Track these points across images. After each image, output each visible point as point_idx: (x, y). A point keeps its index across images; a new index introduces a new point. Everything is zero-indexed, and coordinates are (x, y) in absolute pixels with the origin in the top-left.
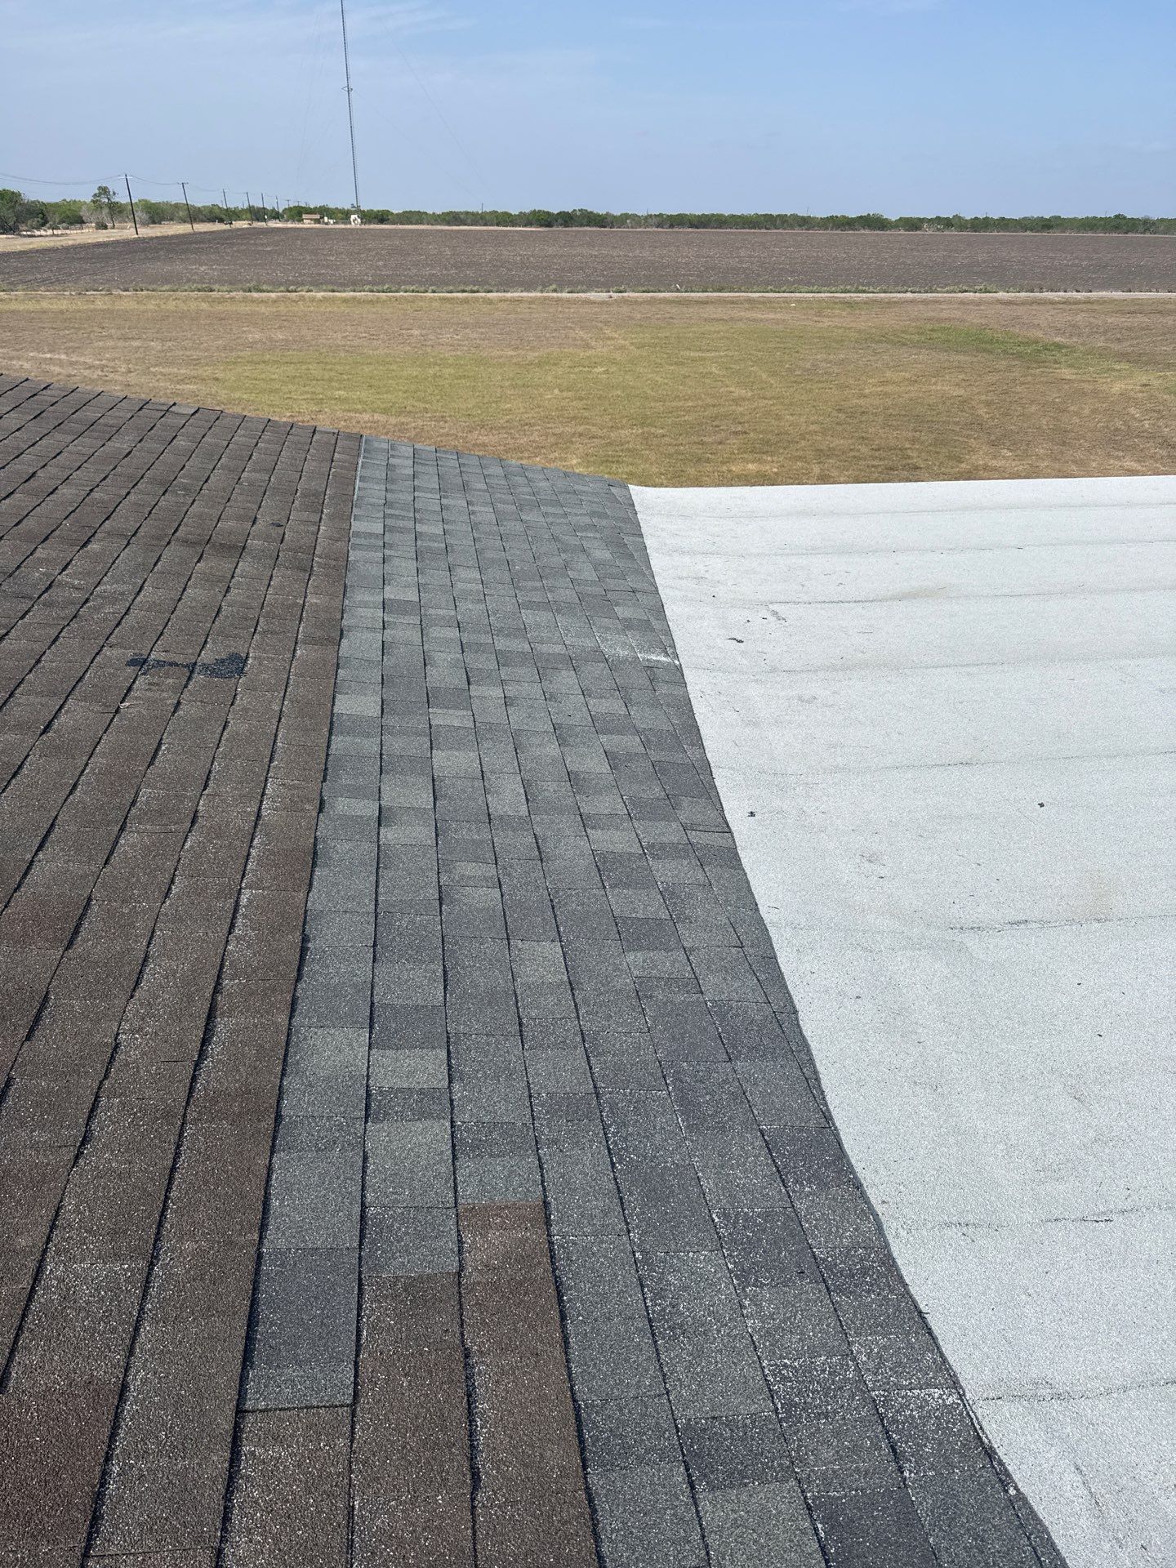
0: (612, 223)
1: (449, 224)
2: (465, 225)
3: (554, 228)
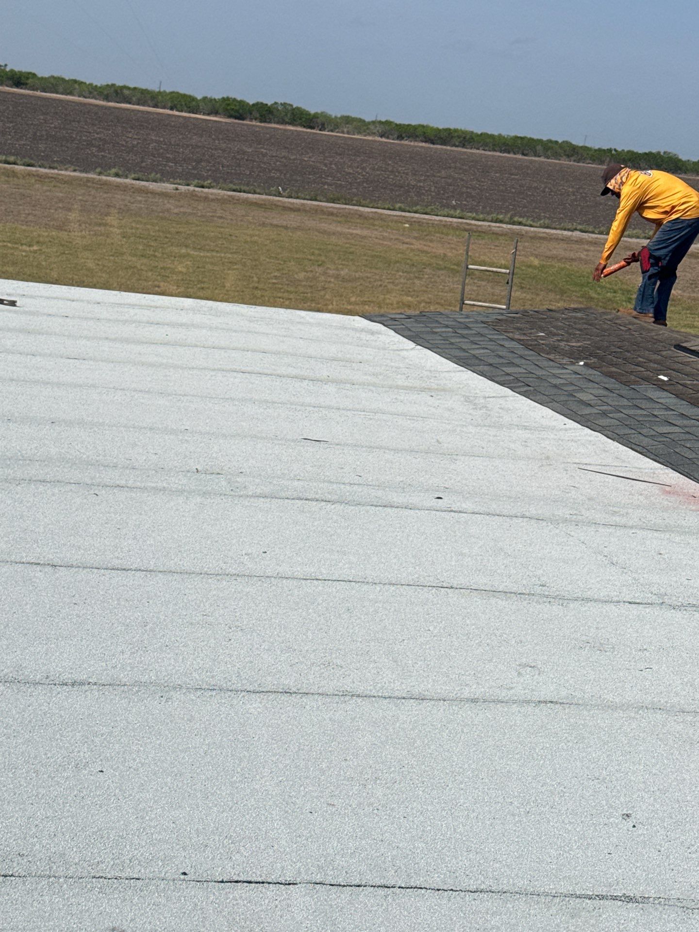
0: (323, 125)
1: (107, 98)
2: (130, 103)
3: (245, 122)
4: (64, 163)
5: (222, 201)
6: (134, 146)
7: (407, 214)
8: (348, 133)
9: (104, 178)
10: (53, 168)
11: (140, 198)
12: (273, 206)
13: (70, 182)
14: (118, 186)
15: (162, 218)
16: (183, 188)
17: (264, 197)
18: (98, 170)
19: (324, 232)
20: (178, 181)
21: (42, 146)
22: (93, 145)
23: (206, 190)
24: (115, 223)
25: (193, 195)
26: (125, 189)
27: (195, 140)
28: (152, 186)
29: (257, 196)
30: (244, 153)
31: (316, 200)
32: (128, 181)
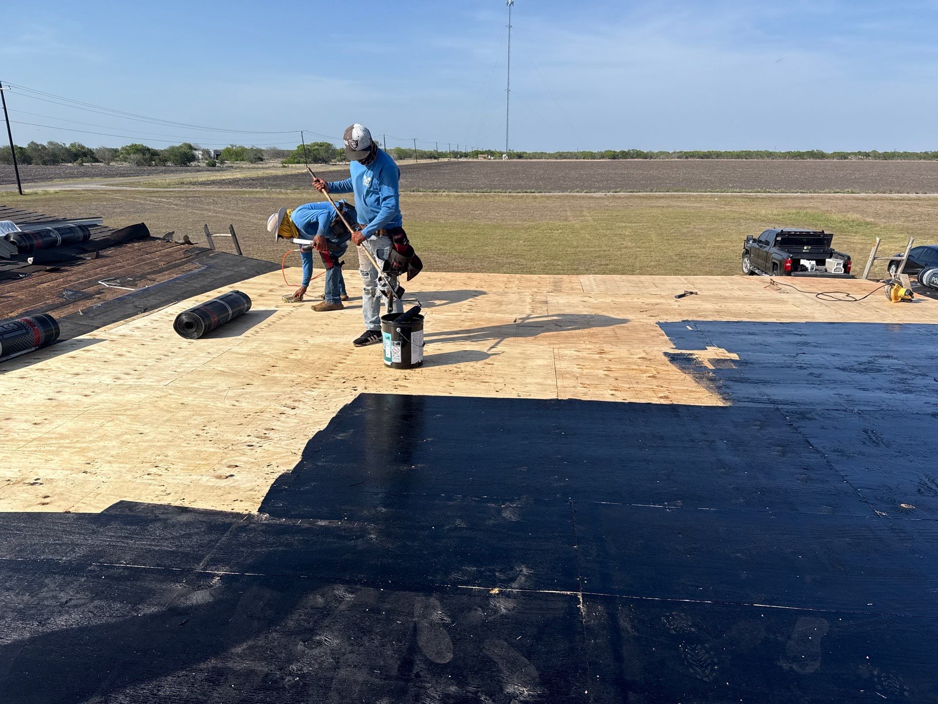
1: (556, 158)
2: (566, 159)
4: (553, 189)
5: (628, 198)
6: (577, 178)
7: (715, 194)
8: (663, 159)
9: (574, 194)
10: (550, 192)
11: (592, 201)
12: (651, 197)
13: (560, 197)
14: (580, 197)
15: (607, 210)
16: (607, 194)
17: (645, 193)
18: (569, 191)
19: (682, 207)
20: (604, 191)
21: (540, 183)
22: (560, 180)
23: (618, 193)
24: (588, 214)
25: (614, 197)
26: (583, 198)
27: (600, 171)
28: (595, 195)
29: (642, 193)
30: (624, 174)
31: (669, 192)
32: (583, 194)
